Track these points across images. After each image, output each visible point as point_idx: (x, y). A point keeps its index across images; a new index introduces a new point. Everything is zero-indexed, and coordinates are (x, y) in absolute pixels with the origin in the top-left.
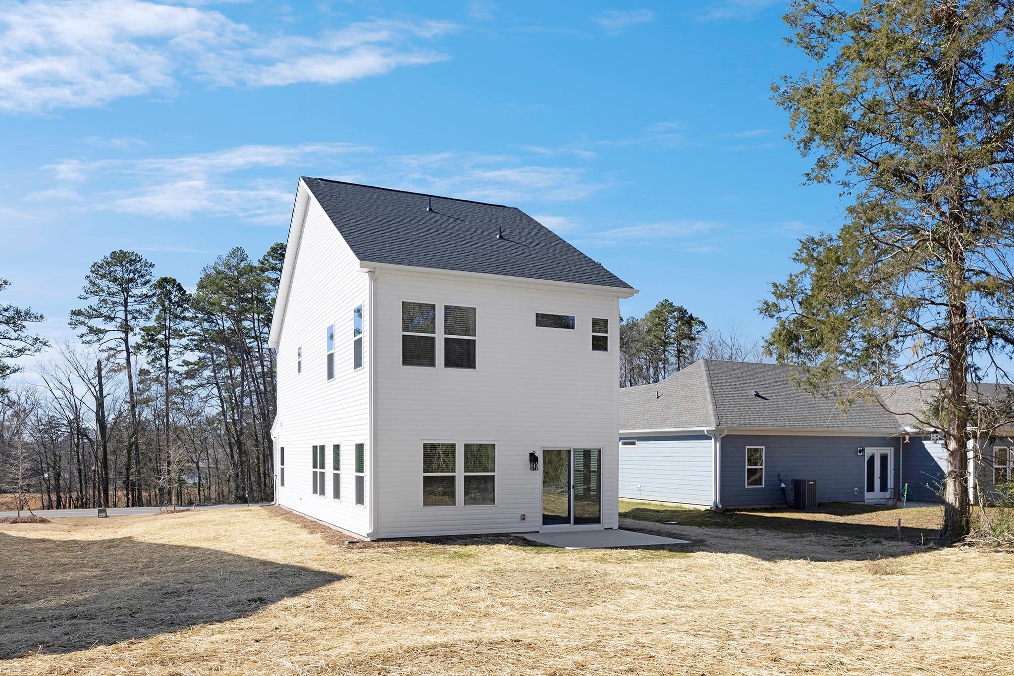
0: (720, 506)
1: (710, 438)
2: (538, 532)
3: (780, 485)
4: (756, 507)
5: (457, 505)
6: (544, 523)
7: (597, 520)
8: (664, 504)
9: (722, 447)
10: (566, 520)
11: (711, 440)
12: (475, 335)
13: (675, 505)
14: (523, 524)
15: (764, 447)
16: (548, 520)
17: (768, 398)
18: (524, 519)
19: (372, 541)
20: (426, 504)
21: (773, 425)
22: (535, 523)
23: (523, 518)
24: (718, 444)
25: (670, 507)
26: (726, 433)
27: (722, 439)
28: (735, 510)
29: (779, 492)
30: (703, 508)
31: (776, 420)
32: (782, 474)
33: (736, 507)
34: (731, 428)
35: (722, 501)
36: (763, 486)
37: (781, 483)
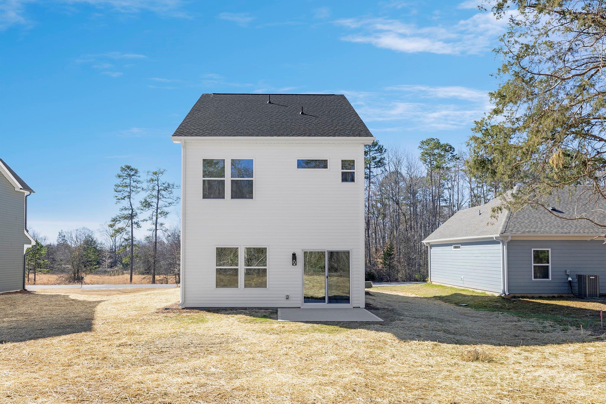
0: (507, 294)
1: (499, 243)
2: (300, 308)
3: (568, 279)
4: (543, 295)
5: (239, 288)
6: (305, 302)
7: (346, 300)
8: (476, 291)
9: (508, 249)
10: (322, 299)
11: (500, 244)
12: (252, 177)
13: (480, 291)
14: (287, 302)
15: (550, 249)
16: (308, 299)
17: (563, 211)
18: (287, 298)
19: (183, 309)
20: (218, 285)
21: (556, 233)
22: (297, 300)
24: (505, 247)
25: (478, 293)
26: (510, 238)
27: (509, 243)
28: (519, 297)
29: (567, 285)
30: (497, 295)
31: (562, 228)
32: (568, 271)
33: (526, 295)
34: (514, 235)
35: (509, 291)
36: (550, 279)
37: (568, 277)
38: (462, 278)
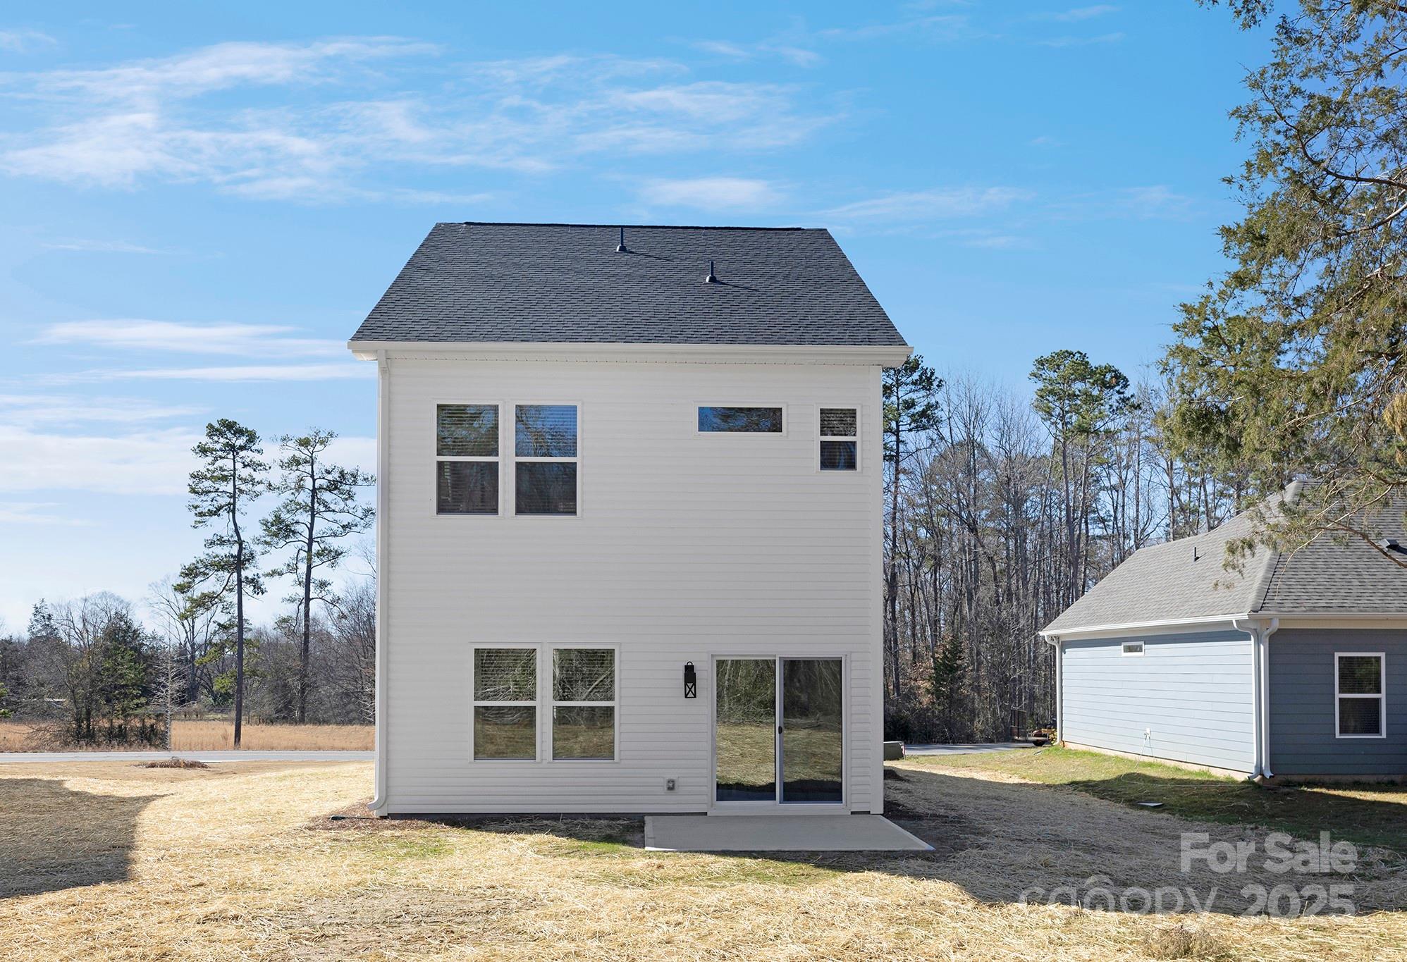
0: (1268, 774)
1: (1245, 637)
2: (706, 814)
4: (1364, 778)
5: (537, 758)
6: (720, 798)
7: (831, 791)
8: (1183, 766)
9: (1270, 654)
10: (766, 792)
11: (1250, 640)
12: (575, 454)
13: (1196, 768)
14: (672, 797)
15: (1382, 655)
16: (727, 791)
18: (671, 789)
19: (383, 818)
20: (478, 753)
21: (1401, 609)
22: (700, 795)
23: (671, 786)
24: (1262, 647)
25: (1190, 773)
26: (1276, 625)
27: (1272, 638)
28: (1301, 785)
30: (1240, 777)
33: (1318, 778)
34: (1288, 615)
35: (1272, 766)
36: (1384, 735)
38: (1148, 731)
